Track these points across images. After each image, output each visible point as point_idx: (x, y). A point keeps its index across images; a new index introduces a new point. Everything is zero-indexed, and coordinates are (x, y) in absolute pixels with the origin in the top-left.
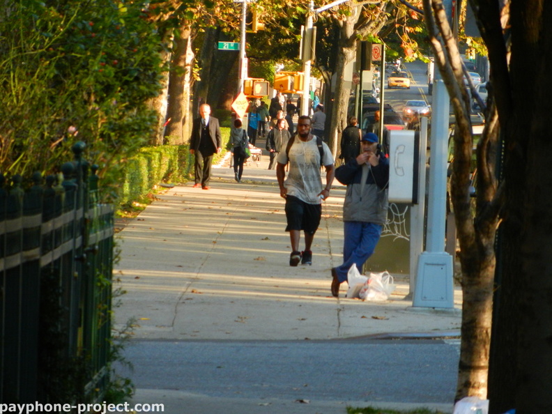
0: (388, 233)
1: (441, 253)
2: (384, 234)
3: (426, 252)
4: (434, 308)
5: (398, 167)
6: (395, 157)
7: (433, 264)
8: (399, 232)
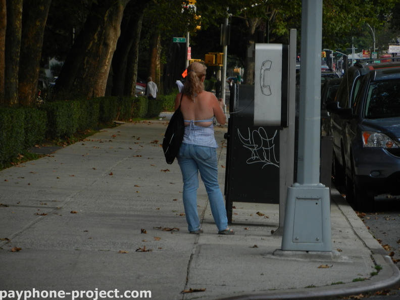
0: (256, 159)
1: (316, 185)
2: (252, 160)
3: (297, 184)
4: (307, 252)
5: (264, 86)
6: (261, 74)
7: (305, 199)
8: (268, 158)
